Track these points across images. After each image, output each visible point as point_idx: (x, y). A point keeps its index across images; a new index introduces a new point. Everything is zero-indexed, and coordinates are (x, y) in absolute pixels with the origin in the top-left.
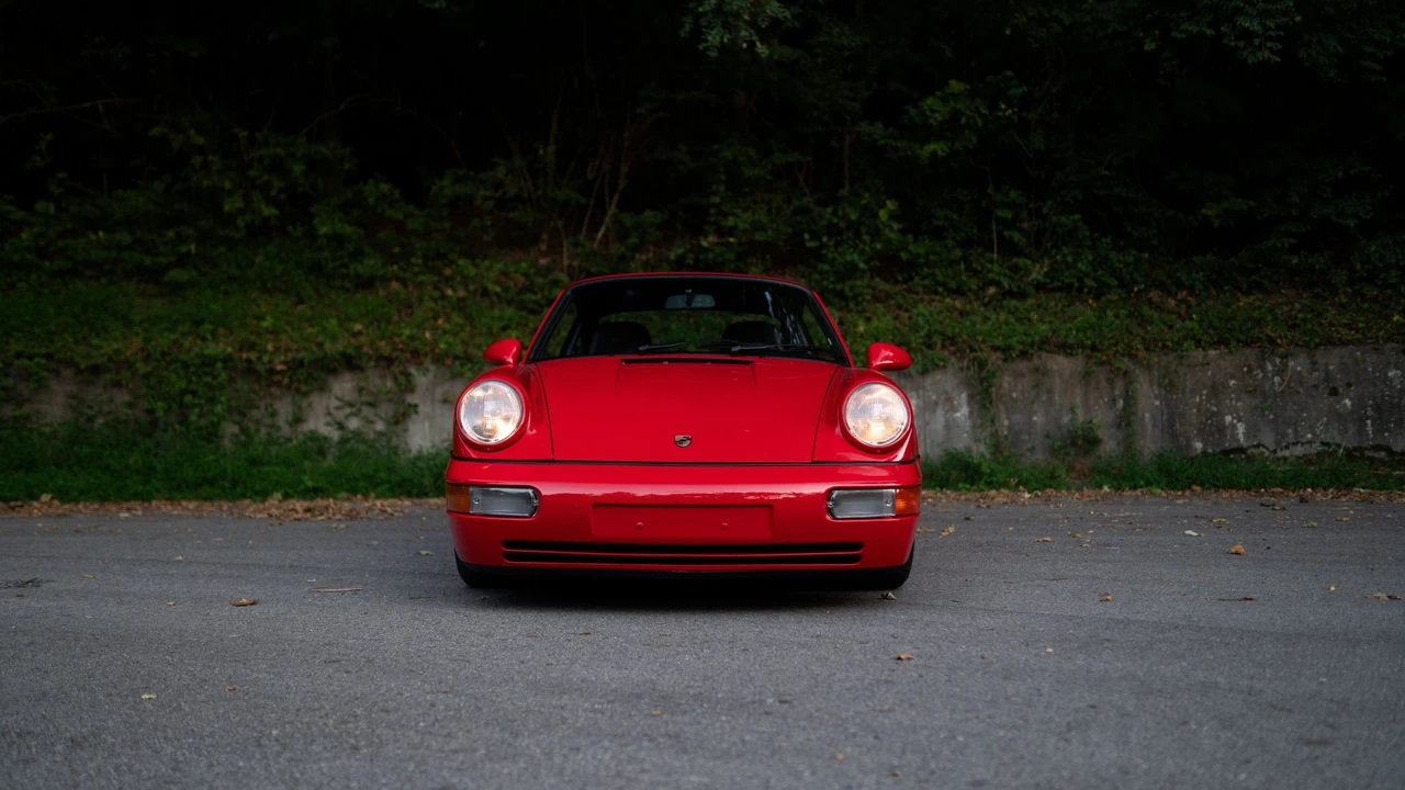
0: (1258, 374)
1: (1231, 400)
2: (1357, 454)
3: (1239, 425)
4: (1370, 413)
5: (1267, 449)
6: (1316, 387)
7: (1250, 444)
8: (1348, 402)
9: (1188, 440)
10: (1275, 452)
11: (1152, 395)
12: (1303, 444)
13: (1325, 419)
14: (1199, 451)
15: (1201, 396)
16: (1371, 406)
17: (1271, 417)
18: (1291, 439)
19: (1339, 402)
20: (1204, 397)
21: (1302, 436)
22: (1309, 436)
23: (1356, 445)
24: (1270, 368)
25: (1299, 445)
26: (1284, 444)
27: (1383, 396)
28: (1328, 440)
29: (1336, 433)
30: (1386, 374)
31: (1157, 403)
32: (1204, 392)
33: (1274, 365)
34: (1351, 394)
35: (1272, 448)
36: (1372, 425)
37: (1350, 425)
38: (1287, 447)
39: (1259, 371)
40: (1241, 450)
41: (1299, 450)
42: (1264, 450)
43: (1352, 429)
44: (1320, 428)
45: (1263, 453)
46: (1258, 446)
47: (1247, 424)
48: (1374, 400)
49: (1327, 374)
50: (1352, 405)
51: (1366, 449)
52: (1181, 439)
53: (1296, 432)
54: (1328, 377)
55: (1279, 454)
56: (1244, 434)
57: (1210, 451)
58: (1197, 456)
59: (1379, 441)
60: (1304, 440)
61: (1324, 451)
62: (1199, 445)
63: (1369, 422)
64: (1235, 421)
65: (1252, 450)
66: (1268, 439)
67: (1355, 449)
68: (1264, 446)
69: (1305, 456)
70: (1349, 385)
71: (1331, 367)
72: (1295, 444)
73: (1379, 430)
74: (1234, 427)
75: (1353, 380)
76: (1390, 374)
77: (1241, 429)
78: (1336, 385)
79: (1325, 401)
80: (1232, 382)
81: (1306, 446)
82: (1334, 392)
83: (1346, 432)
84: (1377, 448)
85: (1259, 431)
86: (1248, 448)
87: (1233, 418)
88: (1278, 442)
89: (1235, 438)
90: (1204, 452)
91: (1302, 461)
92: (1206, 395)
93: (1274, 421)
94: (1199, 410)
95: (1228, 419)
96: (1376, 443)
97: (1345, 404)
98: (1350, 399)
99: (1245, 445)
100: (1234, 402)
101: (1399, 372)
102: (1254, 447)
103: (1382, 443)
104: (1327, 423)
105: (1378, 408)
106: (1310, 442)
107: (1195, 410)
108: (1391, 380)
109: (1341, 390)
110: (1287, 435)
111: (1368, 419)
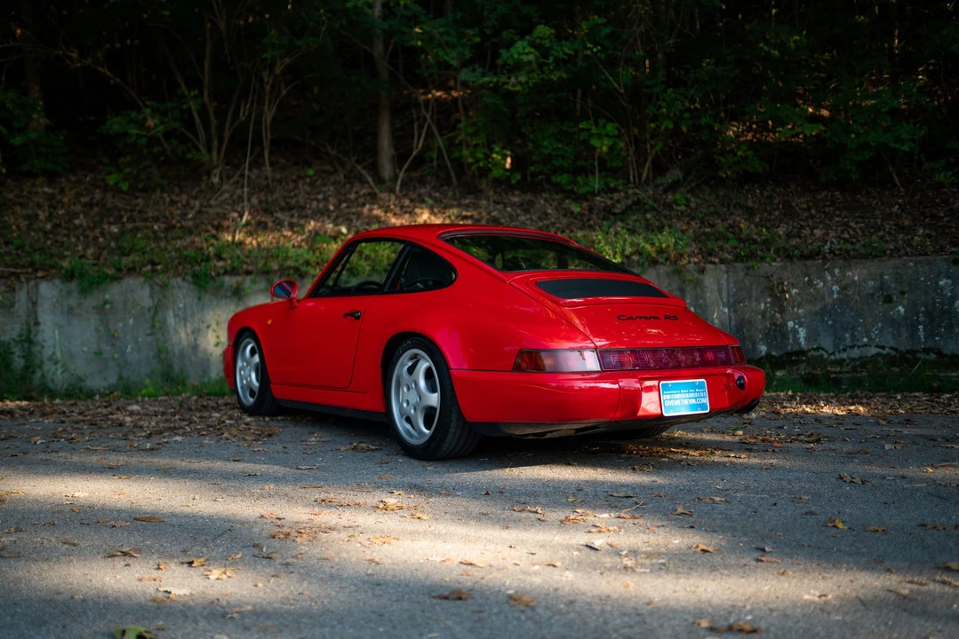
0: (817, 284)
1: (793, 308)
2: (910, 356)
3: (800, 330)
4: (922, 319)
5: (826, 352)
6: (873, 295)
7: (810, 348)
8: (901, 309)
9: (754, 344)
10: (833, 353)
11: (721, 303)
12: (859, 347)
13: (880, 325)
14: (763, 354)
15: (766, 304)
16: (923, 312)
17: (830, 322)
18: (848, 342)
19: (893, 309)
20: (768, 305)
21: (858, 340)
22: (865, 340)
23: (909, 348)
24: (829, 278)
25: (856, 348)
26: (841, 347)
27: (934, 304)
28: (883, 344)
29: (890, 337)
30: (937, 283)
31: (726, 310)
32: (769, 300)
33: (833, 275)
34: (905, 302)
35: (831, 351)
36: (924, 330)
37: (903, 330)
38: (844, 350)
39: (818, 281)
40: (802, 352)
41: (856, 353)
42: (824, 353)
43: (905, 333)
44: (875, 333)
45: (822, 355)
46: (818, 349)
47: (808, 329)
48: (926, 307)
49: (882, 283)
50: (905, 312)
51: (918, 351)
52: (748, 343)
53: (853, 336)
54: (883, 286)
55: (838, 356)
56: (805, 338)
57: (774, 353)
58: (762, 358)
59: (930, 344)
60: (860, 343)
61: (879, 354)
62: (763, 348)
63: (921, 327)
64: (797, 327)
65: (812, 352)
66: (827, 343)
67: (908, 352)
68: (823, 349)
69: (861, 358)
70: (903, 293)
71: (886, 277)
72: (852, 347)
73: (930, 334)
74: (795, 332)
75: (906, 289)
76: (941, 283)
77: (802, 333)
78: (890, 293)
79: (881, 309)
80: (794, 291)
81: (862, 349)
82: (888, 299)
83: (900, 336)
84: (926, 351)
85: (819, 335)
86: (809, 351)
87: (795, 324)
88: (836, 346)
89: (796, 340)
90: (768, 356)
91: (858, 363)
92: (770, 303)
93: (832, 326)
94: (763, 317)
95: (791, 324)
96: (927, 346)
97: (899, 311)
98: (903, 307)
99: (806, 348)
100: (796, 309)
101: (950, 282)
102: (814, 349)
103: (933, 346)
104: (881, 330)
105: (930, 315)
106: (865, 345)
107: (760, 317)
108: (942, 288)
109: (895, 298)
110: (845, 339)
111: (920, 324)
